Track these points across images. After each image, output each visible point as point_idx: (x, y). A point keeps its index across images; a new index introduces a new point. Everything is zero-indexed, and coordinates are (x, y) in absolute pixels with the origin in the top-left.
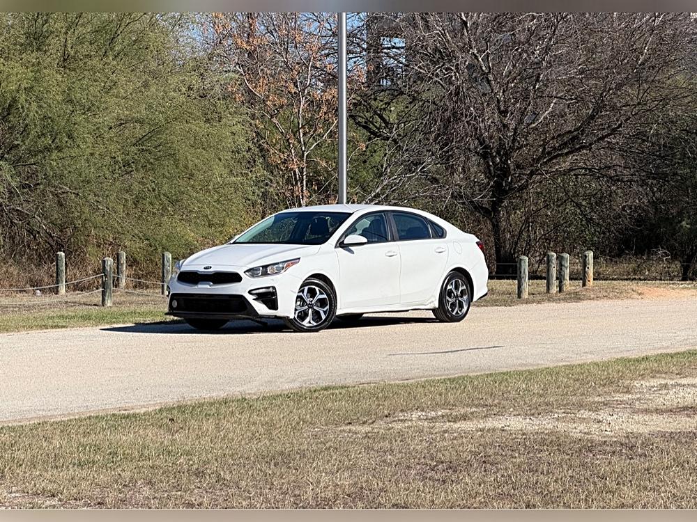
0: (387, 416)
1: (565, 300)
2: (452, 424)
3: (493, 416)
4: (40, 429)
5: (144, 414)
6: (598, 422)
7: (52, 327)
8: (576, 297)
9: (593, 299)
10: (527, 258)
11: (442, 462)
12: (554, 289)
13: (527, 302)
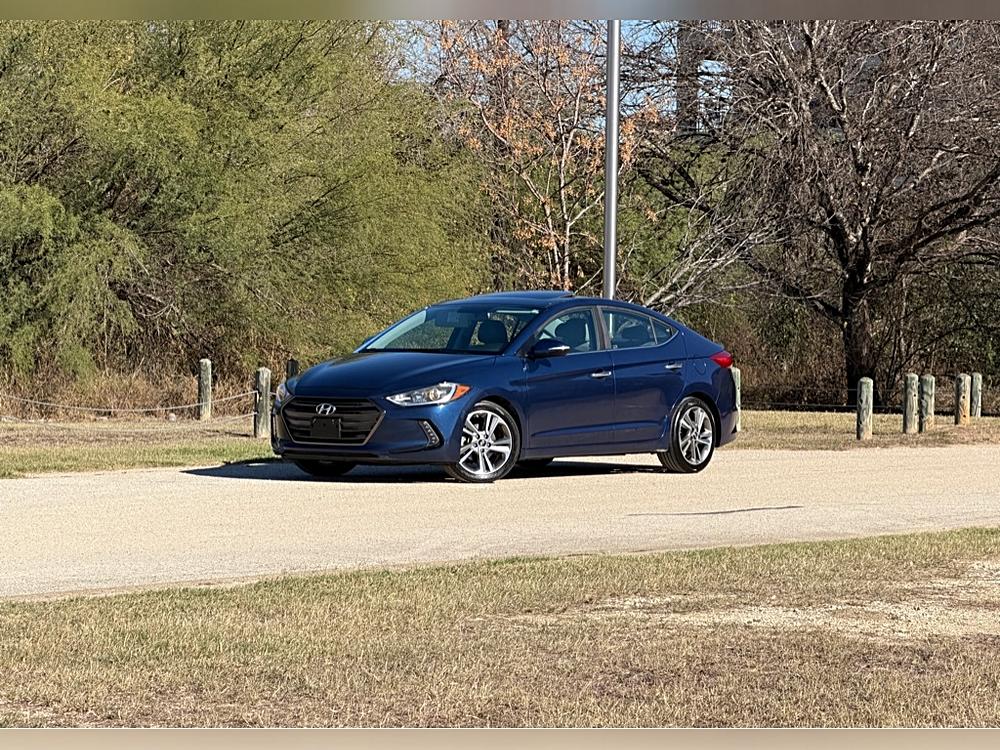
0: (587, 602)
1: (925, 443)
2: (678, 615)
3: (742, 606)
4: (69, 609)
5: (232, 591)
6: (893, 619)
7: (163, 464)
8: (943, 439)
9: (967, 442)
10: (872, 382)
11: (639, 671)
12: (913, 428)
13: (869, 445)
